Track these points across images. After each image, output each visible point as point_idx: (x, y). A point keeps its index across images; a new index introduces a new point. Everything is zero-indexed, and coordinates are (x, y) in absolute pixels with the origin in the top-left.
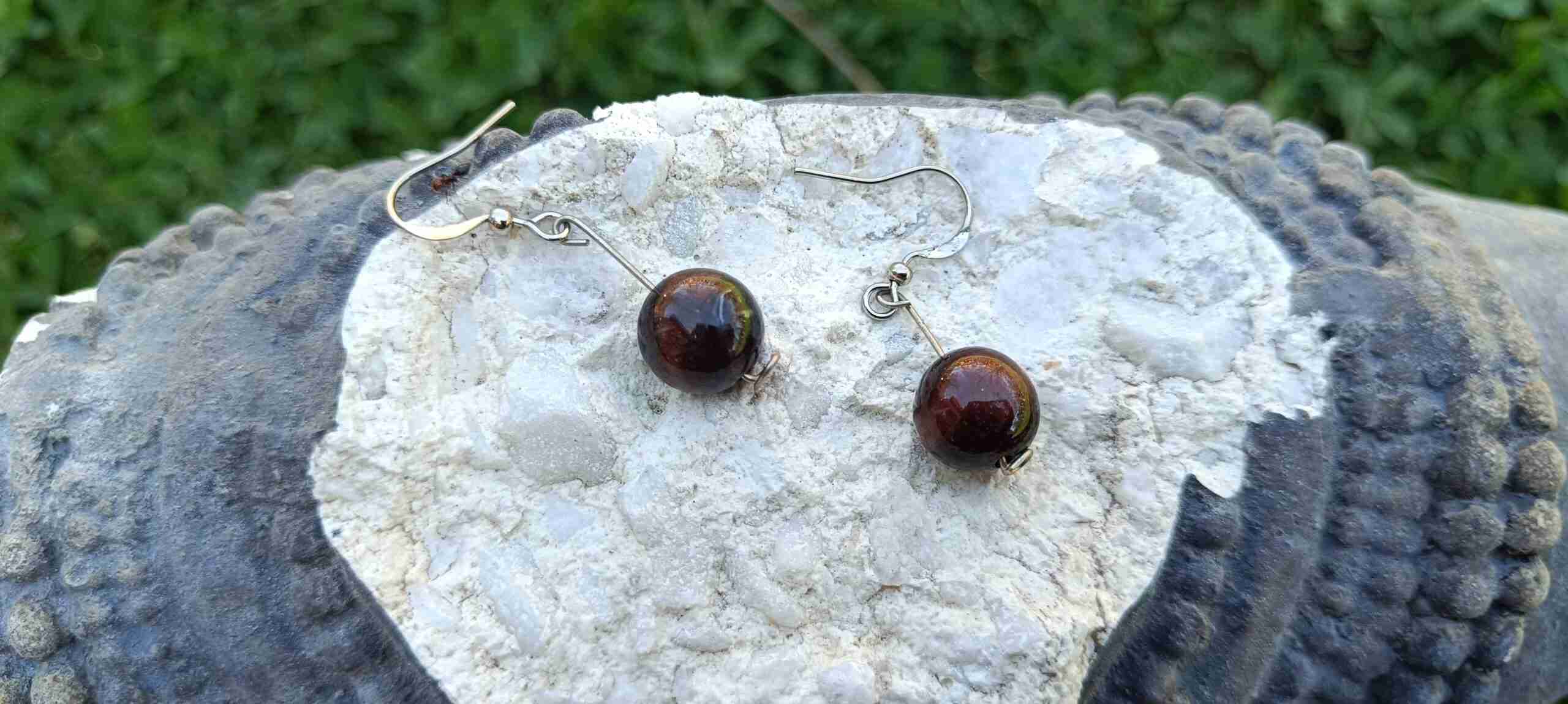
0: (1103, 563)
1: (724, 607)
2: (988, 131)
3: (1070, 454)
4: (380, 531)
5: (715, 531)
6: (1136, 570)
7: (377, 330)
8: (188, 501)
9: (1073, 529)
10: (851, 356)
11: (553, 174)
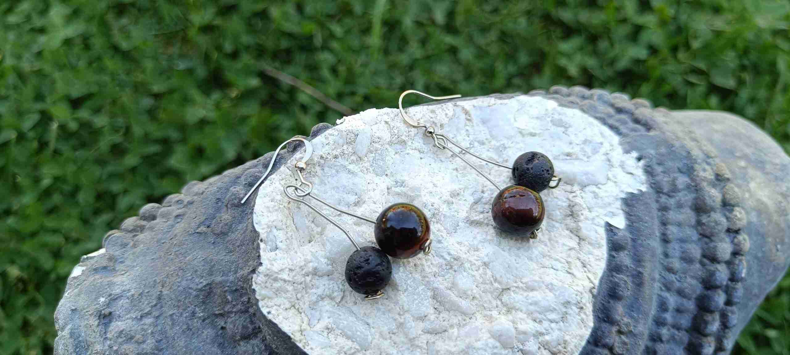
0: (584, 262)
1: (439, 314)
2: (489, 106)
3: (557, 225)
4: (286, 309)
5: (428, 282)
6: (598, 263)
7: (269, 221)
8: (183, 324)
9: (569, 252)
10: (460, 202)
11: (327, 147)
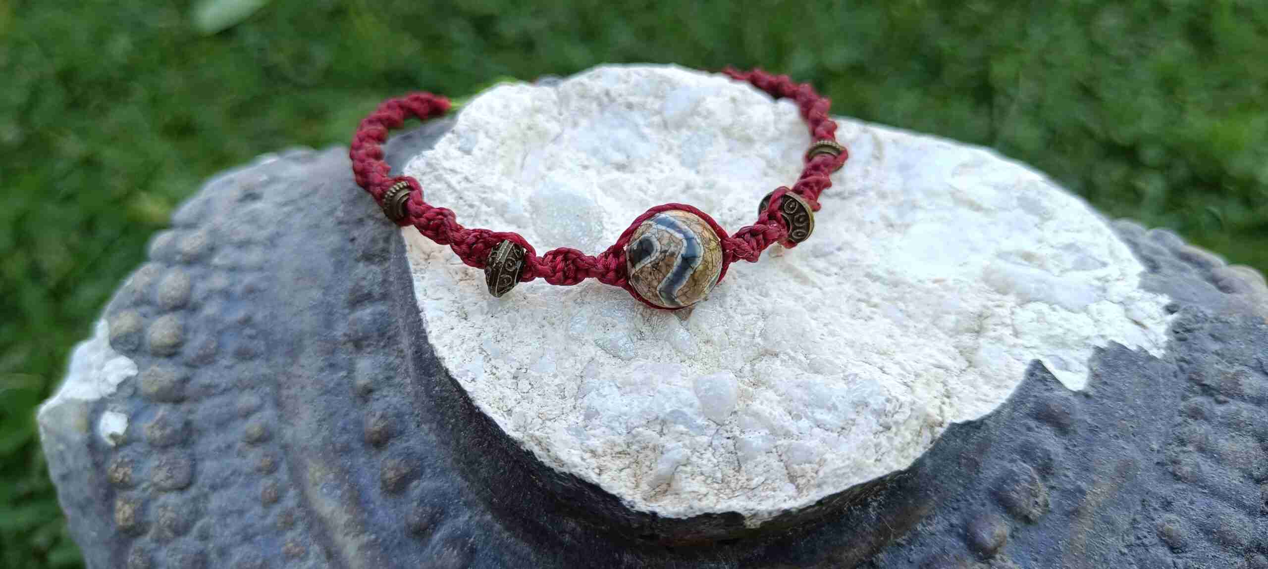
0: (952, 391)
2: (920, 148)
3: (942, 335)
9: (932, 367)
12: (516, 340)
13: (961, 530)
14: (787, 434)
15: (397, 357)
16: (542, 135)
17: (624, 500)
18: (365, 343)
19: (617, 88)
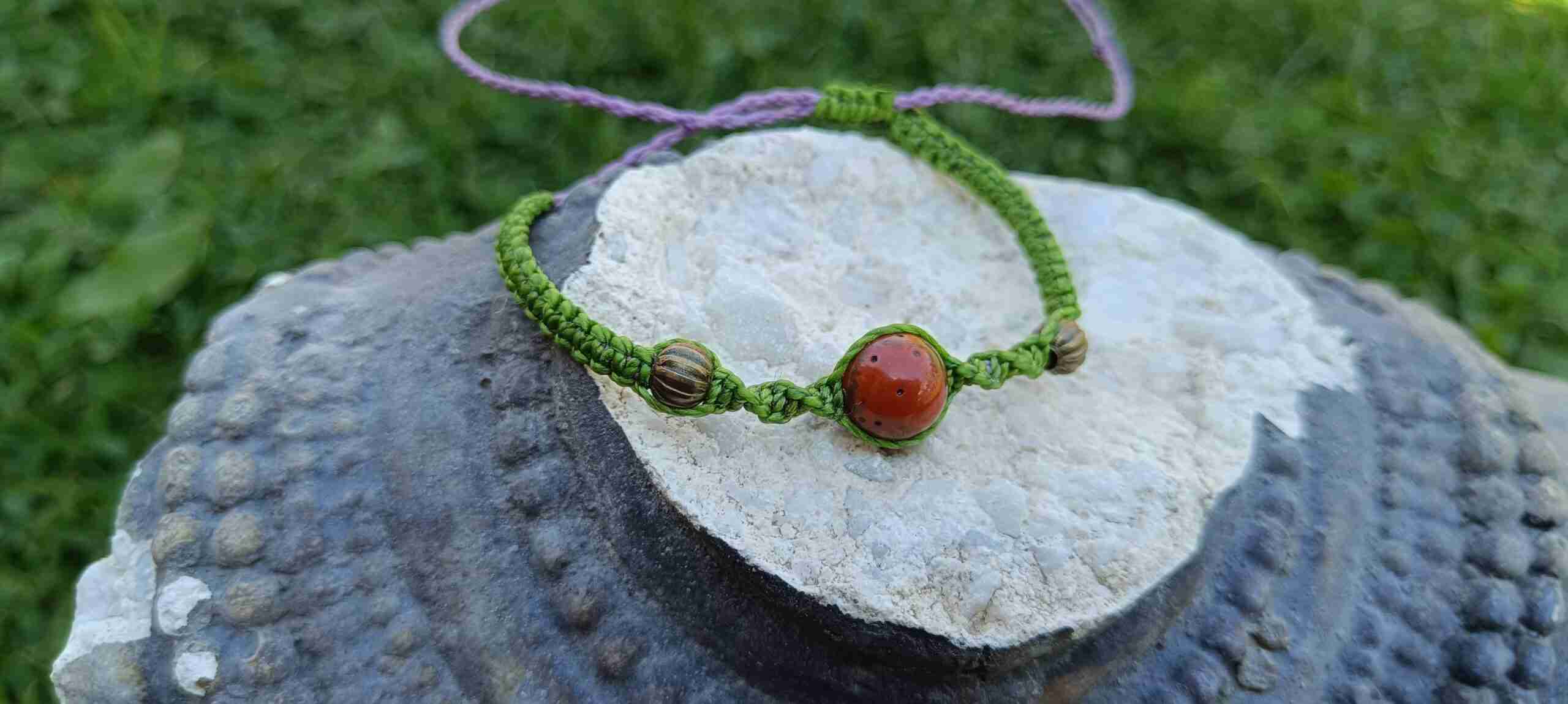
0: (1200, 459)
6: (1228, 467)
7: (624, 218)
8: (420, 360)
9: (1172, 437)
11: (759, 158)
12: (759, 480)
13: (1230, 596)
14: (1082, 535)
15: (584, 517)
16: (680, 226)
17: (953, 638)
18: (545, 507)
19: (755, 161)
